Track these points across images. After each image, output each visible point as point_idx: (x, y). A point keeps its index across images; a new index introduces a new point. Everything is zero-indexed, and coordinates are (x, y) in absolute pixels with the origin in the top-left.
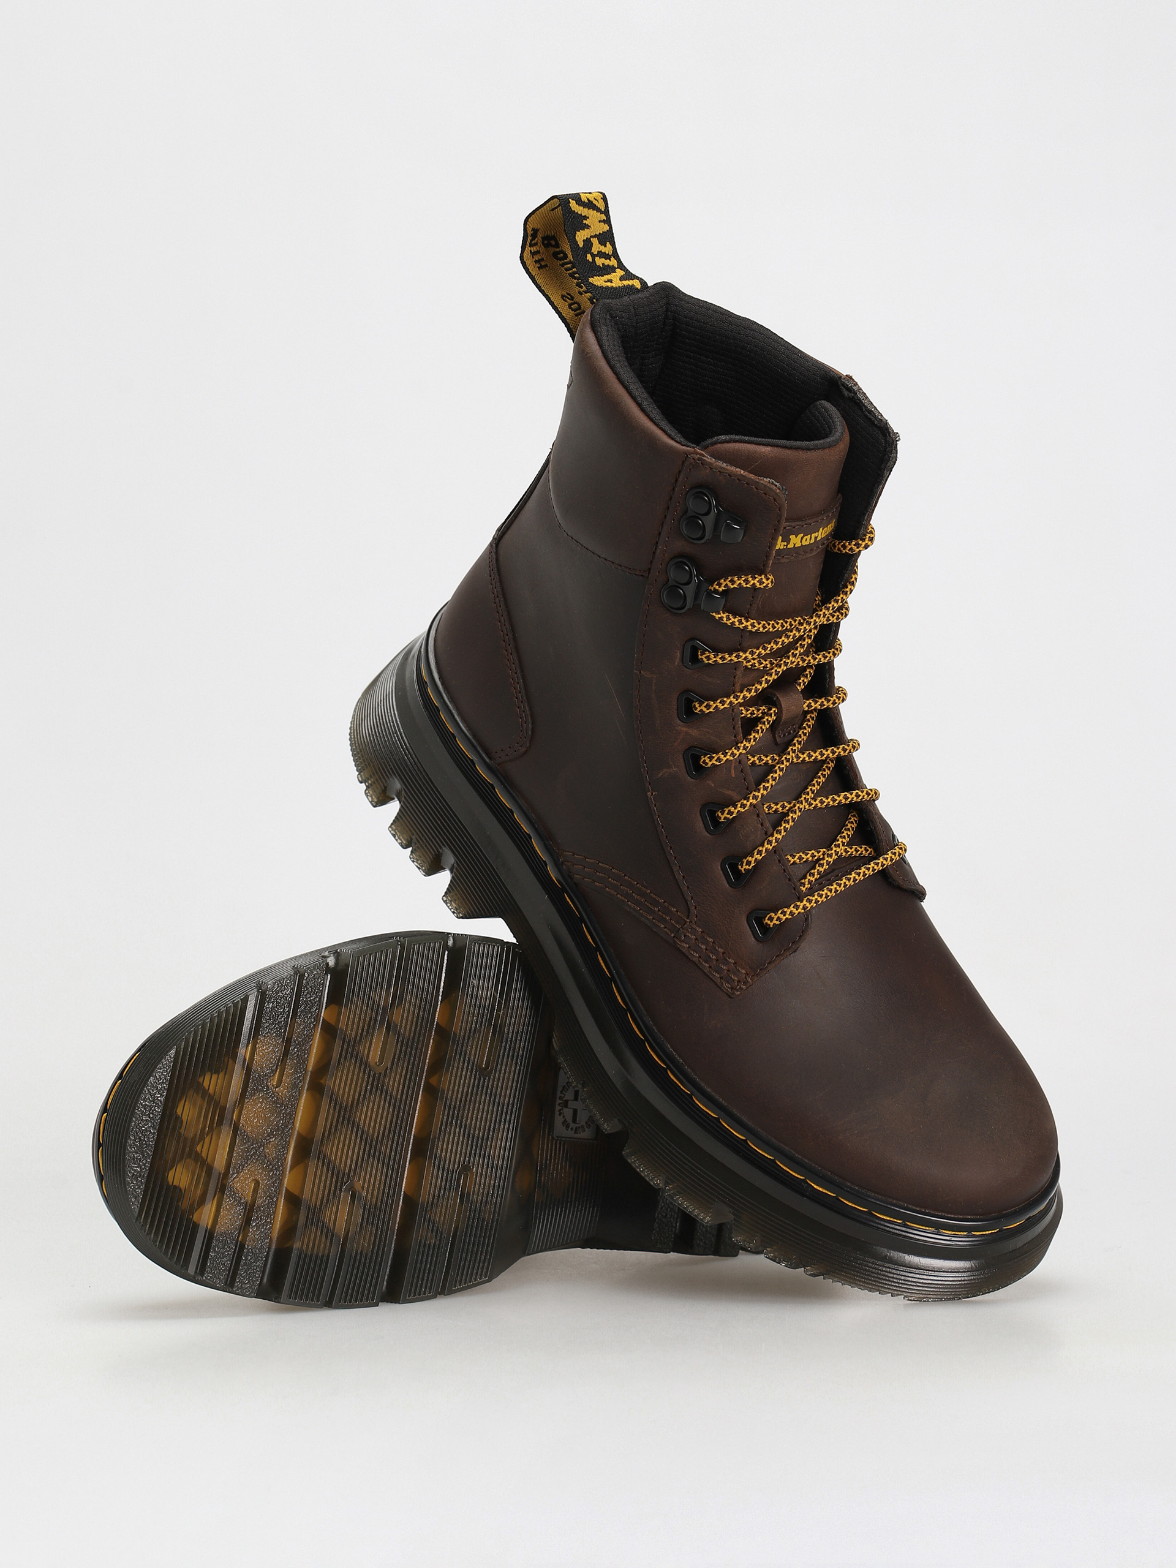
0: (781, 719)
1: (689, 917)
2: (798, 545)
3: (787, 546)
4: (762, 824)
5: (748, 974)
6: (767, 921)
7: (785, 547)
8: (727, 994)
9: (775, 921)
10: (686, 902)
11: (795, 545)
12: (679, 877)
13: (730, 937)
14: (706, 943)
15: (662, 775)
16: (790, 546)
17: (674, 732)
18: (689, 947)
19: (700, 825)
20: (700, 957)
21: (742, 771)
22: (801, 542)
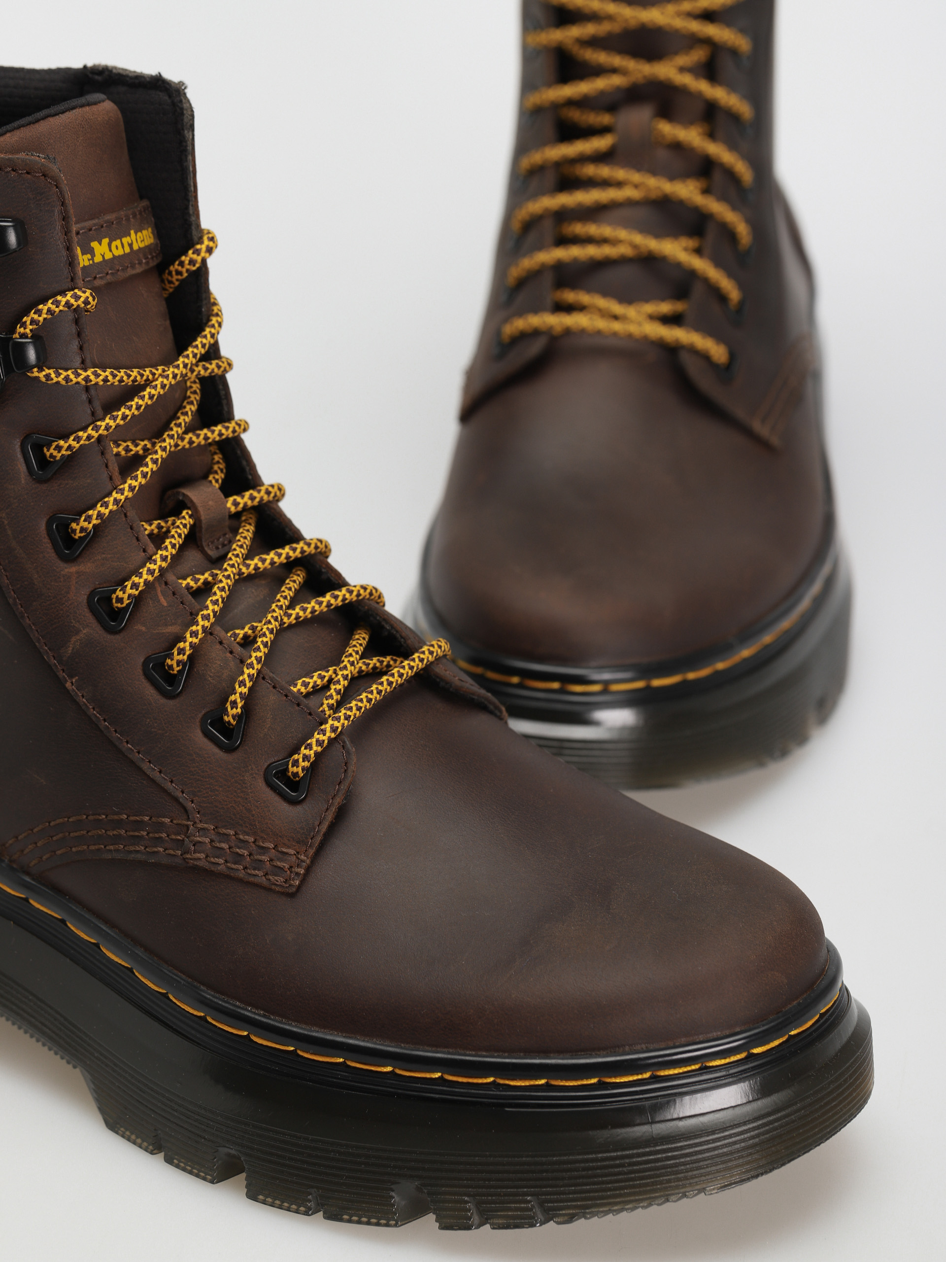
0: (200, 521)
1: (189, 818)
2: (108, 256)
3: (92, 259)
4: (231, 652)
5: (298, 853)
6: (292, 769)
7: (91, 262)
8: (283, 893)
9: (302, 764)
10: (176, 800)
11: (103, 256)
12: (156, 775)
13: (253, 816)
14: (225, 837)
15: (73, 649)
16: (98, 259)
17: (62, 580)
18: (207, 856)
19: (150, 692)
20: (226, 861)
21: (174, 594)
22: (111, 250)
